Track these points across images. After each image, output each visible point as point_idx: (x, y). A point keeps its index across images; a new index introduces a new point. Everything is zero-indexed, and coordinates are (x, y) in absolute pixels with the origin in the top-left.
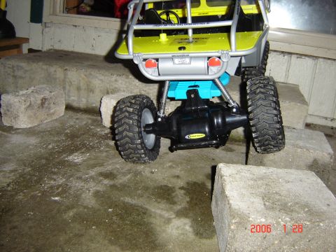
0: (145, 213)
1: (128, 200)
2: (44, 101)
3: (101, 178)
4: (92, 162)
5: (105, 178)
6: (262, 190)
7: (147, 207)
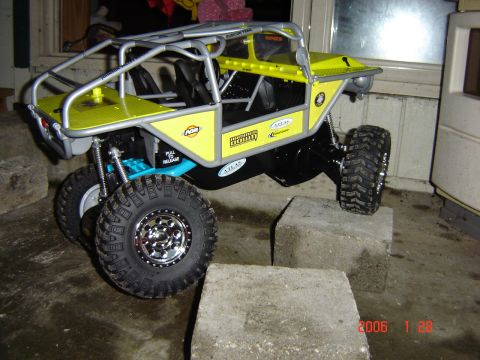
0: (111, 334)
1: (95, 315)
2: (14, 180)
3: (69, 286)
4: (64, 263)
5: (74, 285)
6: (252, 302)
7: (118, 325)
